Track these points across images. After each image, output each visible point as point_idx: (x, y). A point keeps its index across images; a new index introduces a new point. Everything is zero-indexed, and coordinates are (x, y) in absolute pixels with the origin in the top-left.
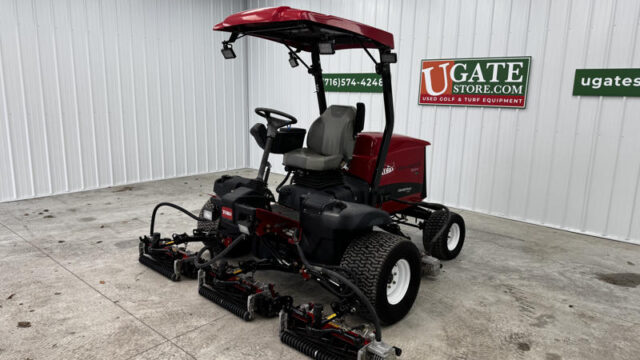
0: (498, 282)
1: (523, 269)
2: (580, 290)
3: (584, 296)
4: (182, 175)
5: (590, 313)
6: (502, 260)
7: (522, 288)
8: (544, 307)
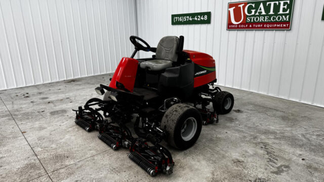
0: (259, 140)
1: (278, 132)
2: (313, 147)
3: (314, 152)
4: (103, 73)
5: (315, 165)
6: (267, 126)
7: (274, 145)
8: (285, 159)
